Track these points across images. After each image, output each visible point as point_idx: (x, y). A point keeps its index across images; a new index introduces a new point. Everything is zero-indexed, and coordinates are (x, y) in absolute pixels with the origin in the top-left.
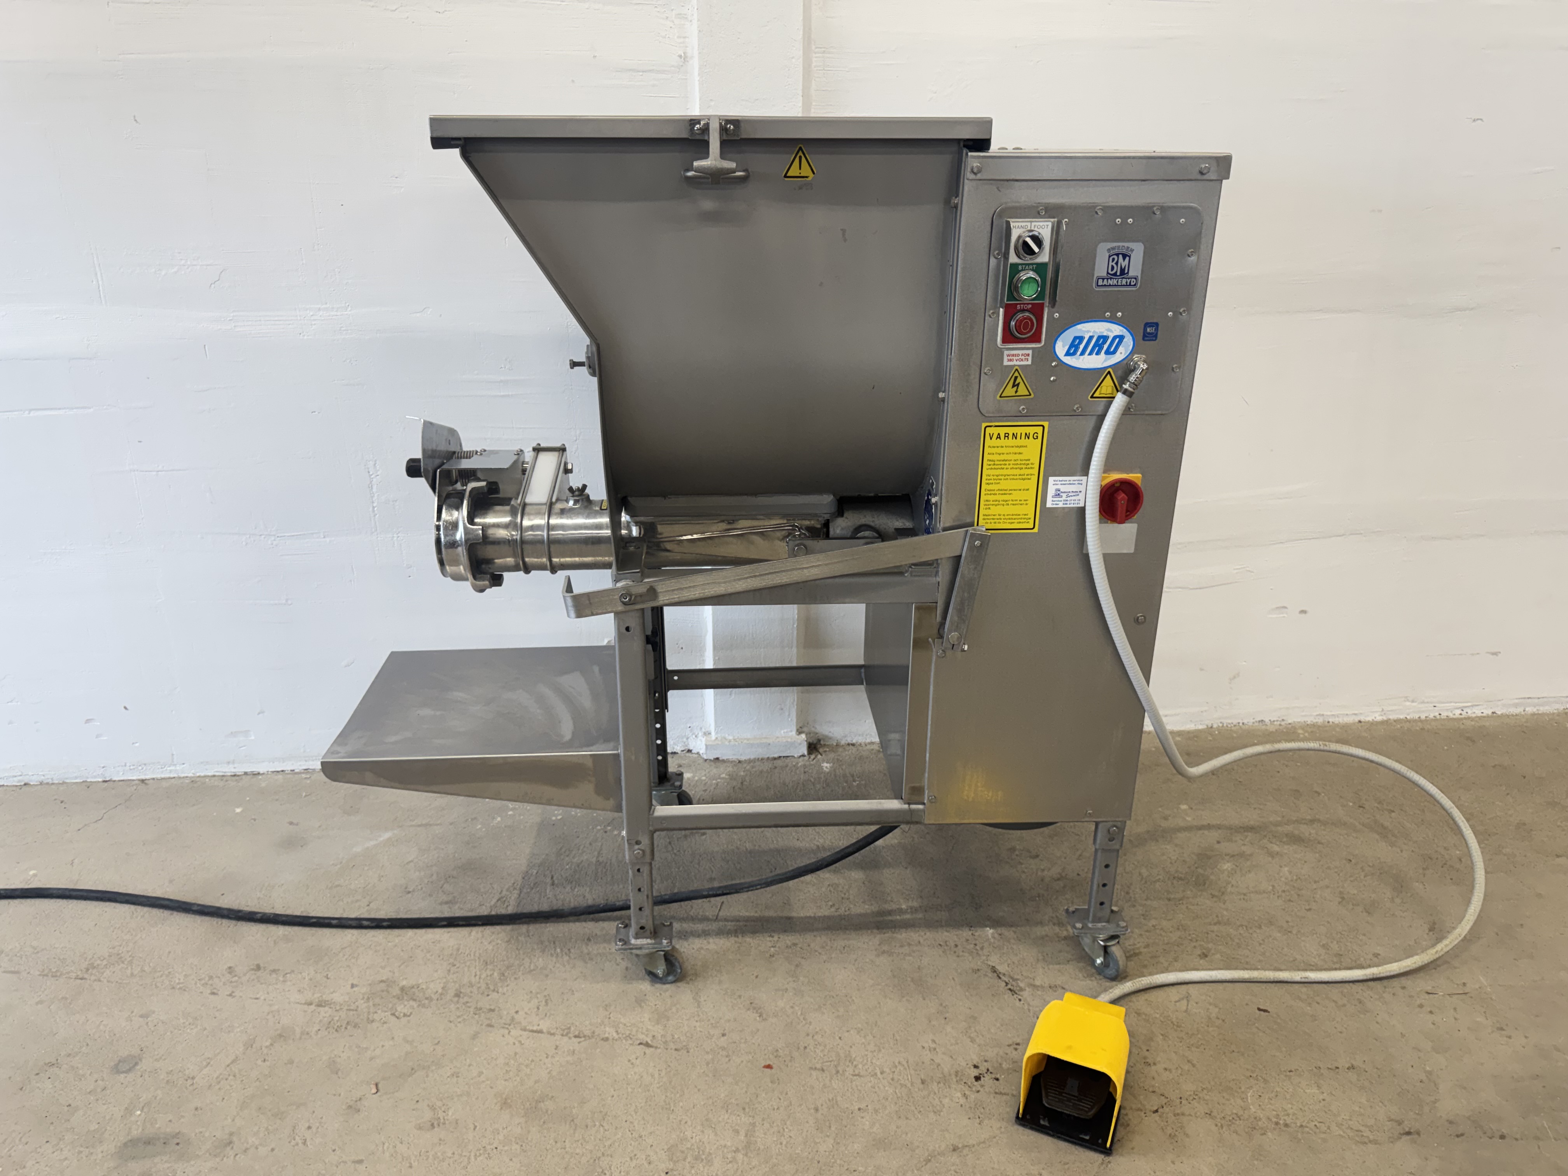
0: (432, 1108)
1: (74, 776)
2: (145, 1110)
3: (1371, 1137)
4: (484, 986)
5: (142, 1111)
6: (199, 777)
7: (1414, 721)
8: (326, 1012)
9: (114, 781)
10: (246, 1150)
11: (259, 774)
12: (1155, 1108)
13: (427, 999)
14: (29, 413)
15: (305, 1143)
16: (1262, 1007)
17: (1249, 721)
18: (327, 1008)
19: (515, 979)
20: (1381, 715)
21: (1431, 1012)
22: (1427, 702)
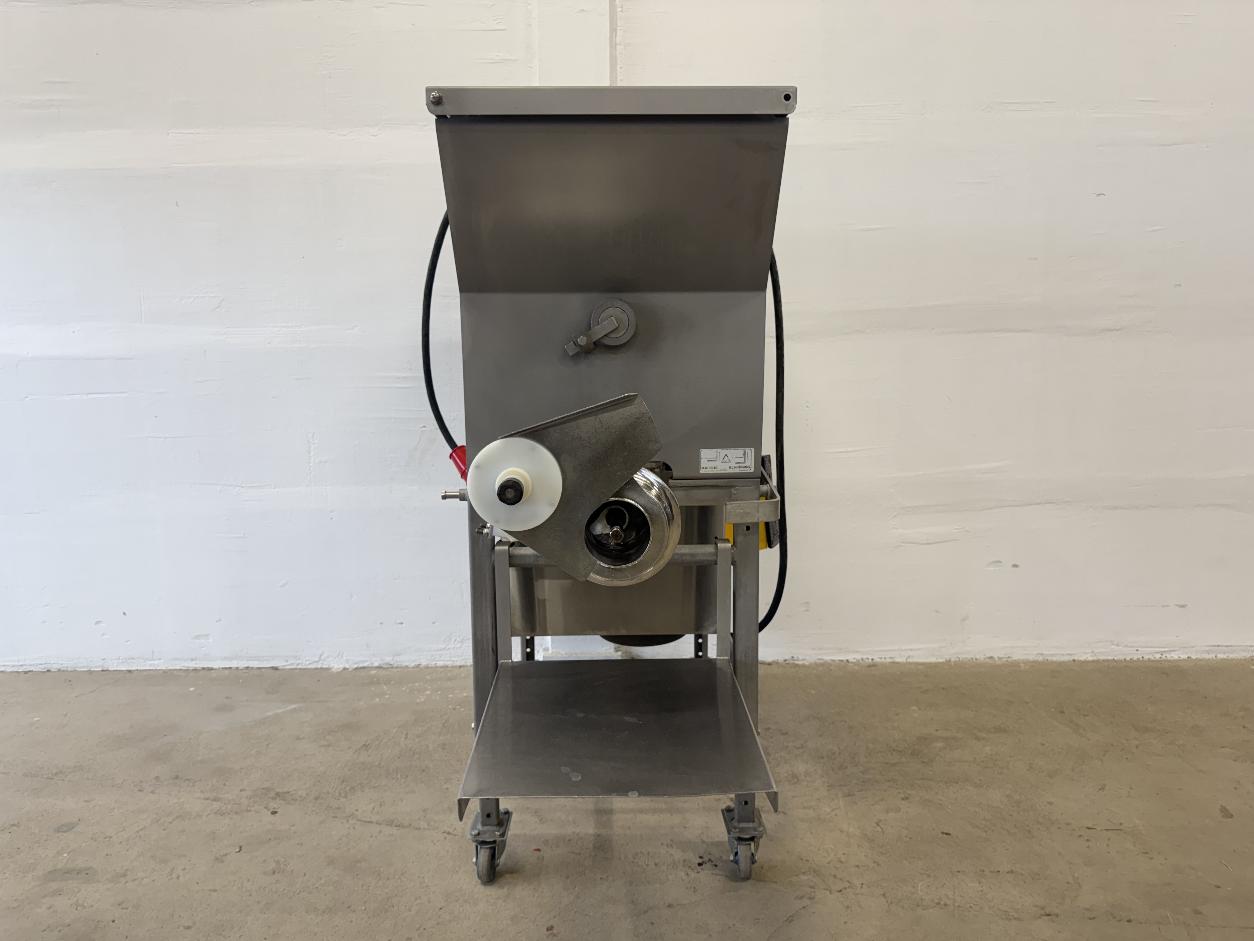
0: (278, 862)
1: (82, 665)
2: (71, 854)
3: (1016, 916)
4: (337, 794)
5: (68, 853)
6: (170, 670)
7: (1120, 661)
8: (216, 805)
9: (110, 671)
10: (134, 880)
11: (212, 669)
12: (839, 889)
13: (293, 800)
15: (178, 877)
16: (945, 831)
17: (981, 657)
18: (218, 803)
19: (362, 791)
20: (1092, 656)
21: (1088, 840)
22: (1131, 647)
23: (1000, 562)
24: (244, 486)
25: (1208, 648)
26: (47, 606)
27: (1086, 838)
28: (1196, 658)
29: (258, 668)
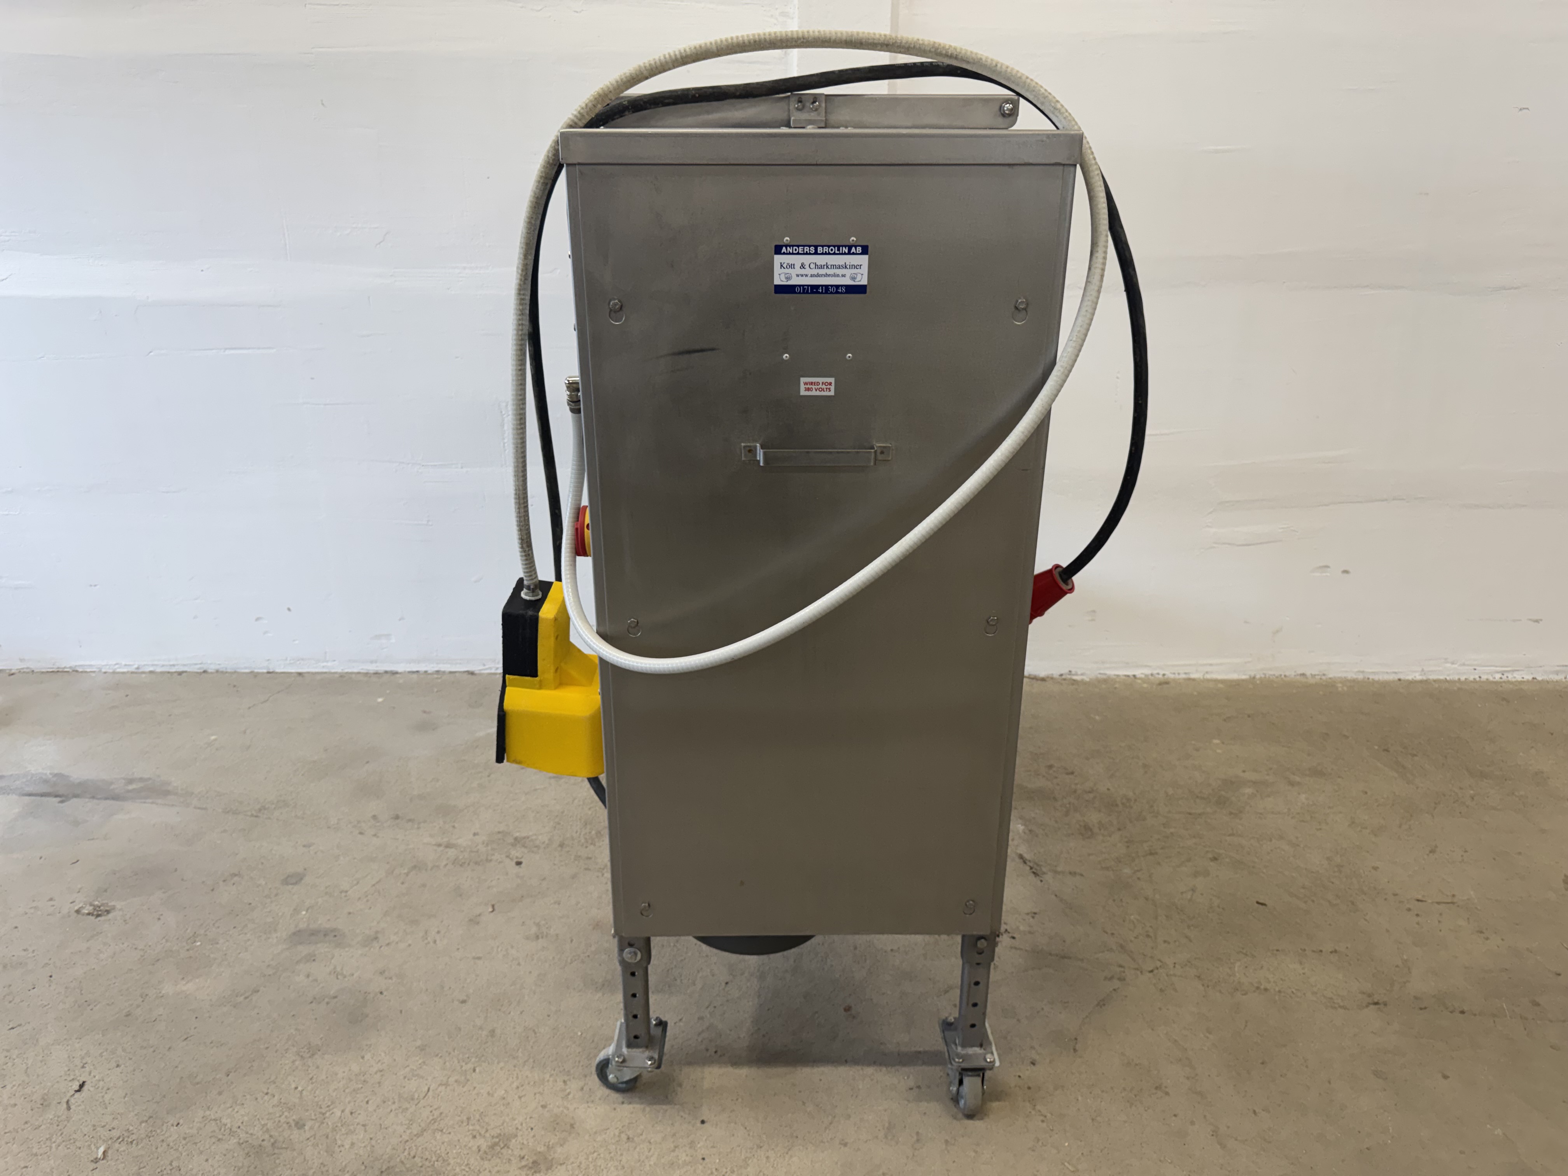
0: (538, 925)
1: (244, 666)
2: (310, 911)
3: (1342, 1004)
4: (583, 841)
5: (307, 911)
6: (347, 673)
7: (1454, 682)
8: (452, 852)
9: (277, 673)
10: (388, 944)
11: (397, 673)
12: (1150, 969)
13: (536, 847)
14: (224, 351)
15: (435, 942)
16: (1261, 901)
17: (1291, 673)
18: (453, 850)
20: (1421, 675)
21: (1417, 915)
22: (1468, 665)
23: (1327, 567)
24: (424, 464)
25: (1558, 668)
26: (196, 599)
27: (1416, 913)
28: (1542, 680)
29: (451, 672)
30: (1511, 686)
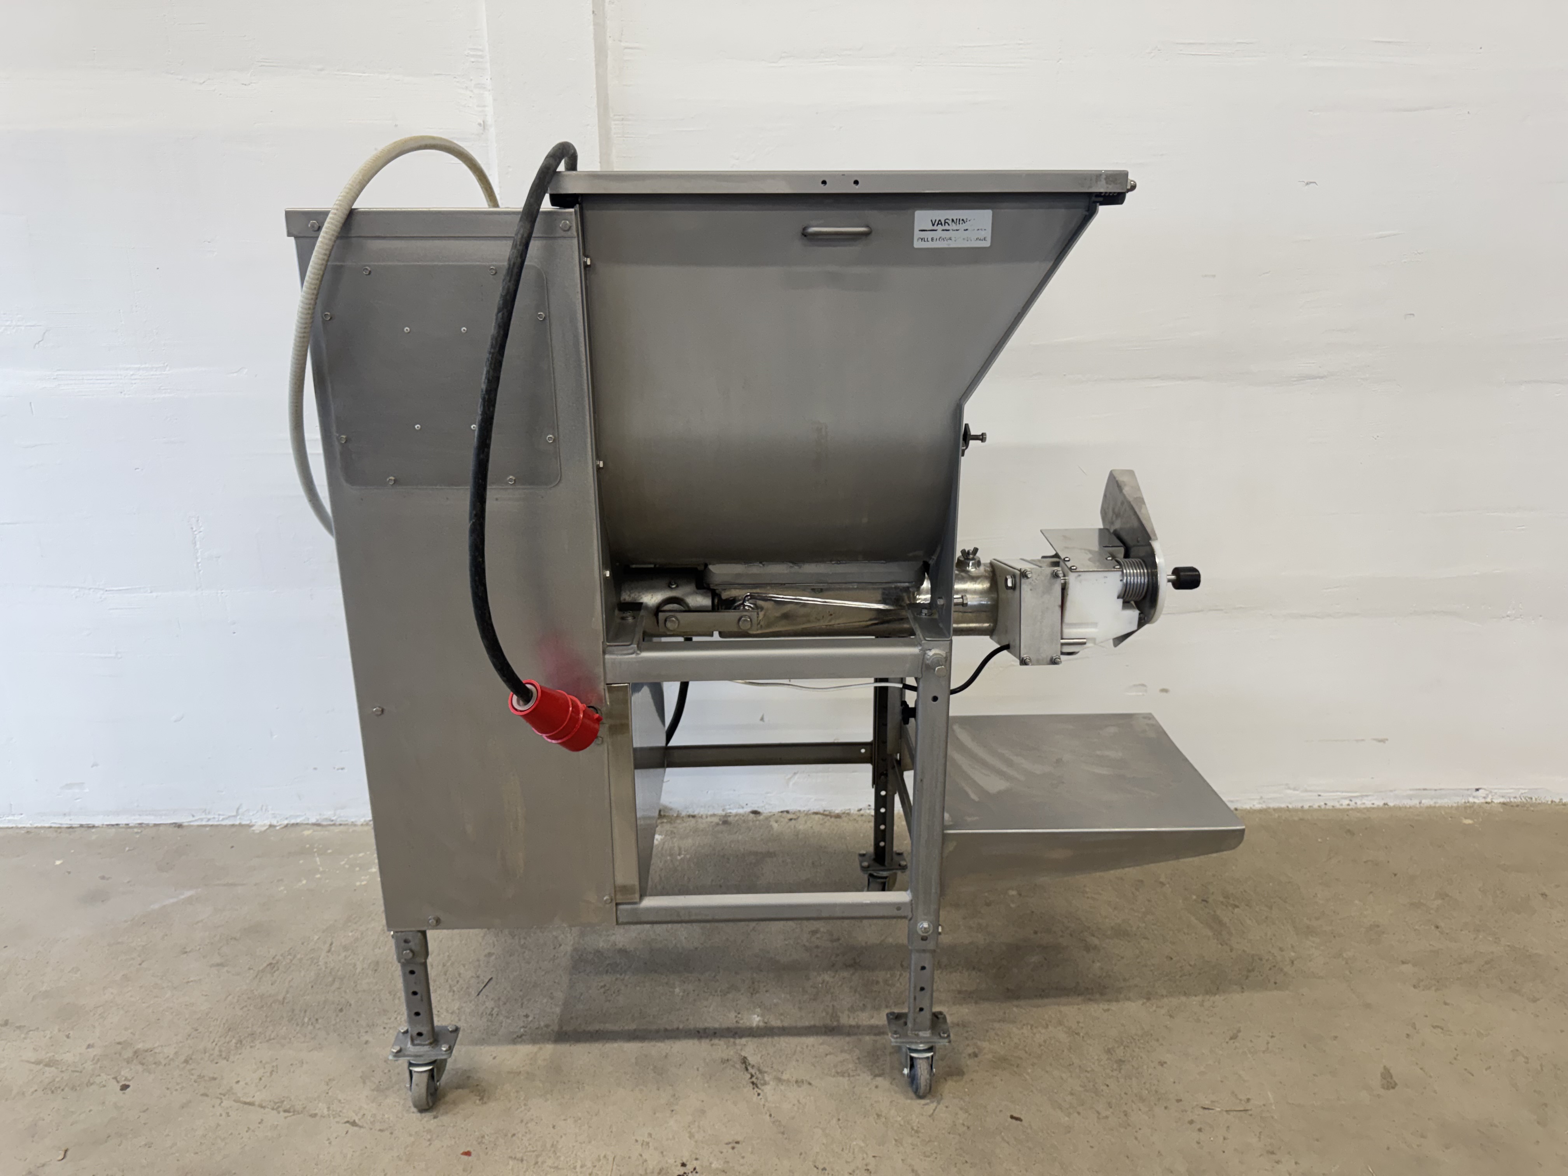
6: (36, 828)
7: (1296, 810)
8: (50, 1072)
11: (94, 827)
13: (155, 1063)
16: (1015, 1115)
18: (53, 1069)
19: (251, 1047)
20: (1260, 803)
21: (1200, 1130)
22: (1311, 791)
23: (1145, 686)
24: (107, 589)
25: (1411, 792)
27: (1198, 1127)
28: (1394, 806)
29: (155, 825)
30: (1359, 815)
